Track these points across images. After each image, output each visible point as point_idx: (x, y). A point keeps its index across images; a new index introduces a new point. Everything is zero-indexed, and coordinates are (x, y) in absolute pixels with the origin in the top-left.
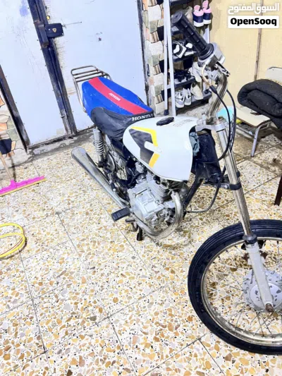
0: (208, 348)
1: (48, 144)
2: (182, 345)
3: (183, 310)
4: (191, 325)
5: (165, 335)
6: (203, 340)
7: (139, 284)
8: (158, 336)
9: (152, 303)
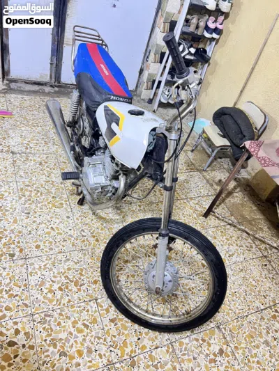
0: (100, 308)
1: (27, 83)
2: (80, 300)
3: (92, 273)
4: (94, 287)
5: (70, 288)
6: (99, 301)
7: (64, 241)
8: (63, 287)
9: (68, 260)
